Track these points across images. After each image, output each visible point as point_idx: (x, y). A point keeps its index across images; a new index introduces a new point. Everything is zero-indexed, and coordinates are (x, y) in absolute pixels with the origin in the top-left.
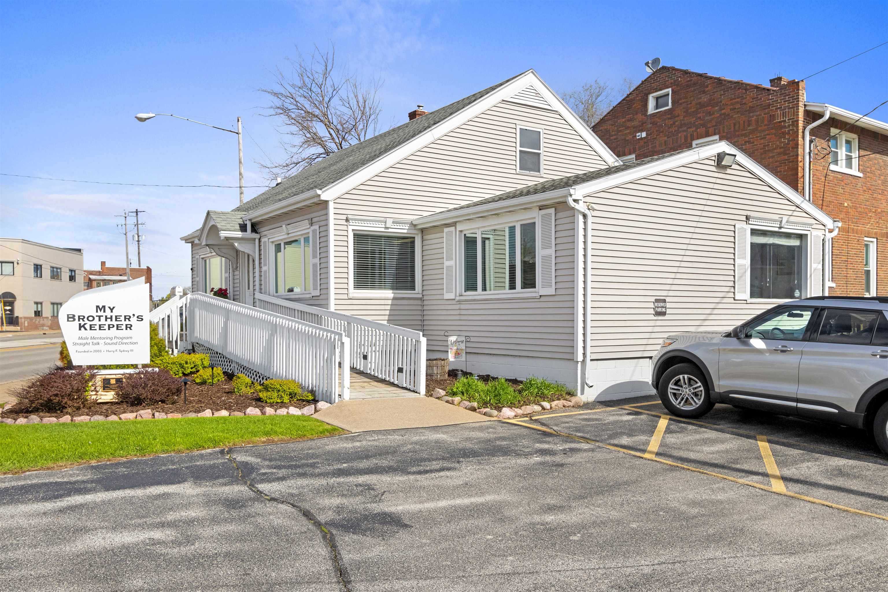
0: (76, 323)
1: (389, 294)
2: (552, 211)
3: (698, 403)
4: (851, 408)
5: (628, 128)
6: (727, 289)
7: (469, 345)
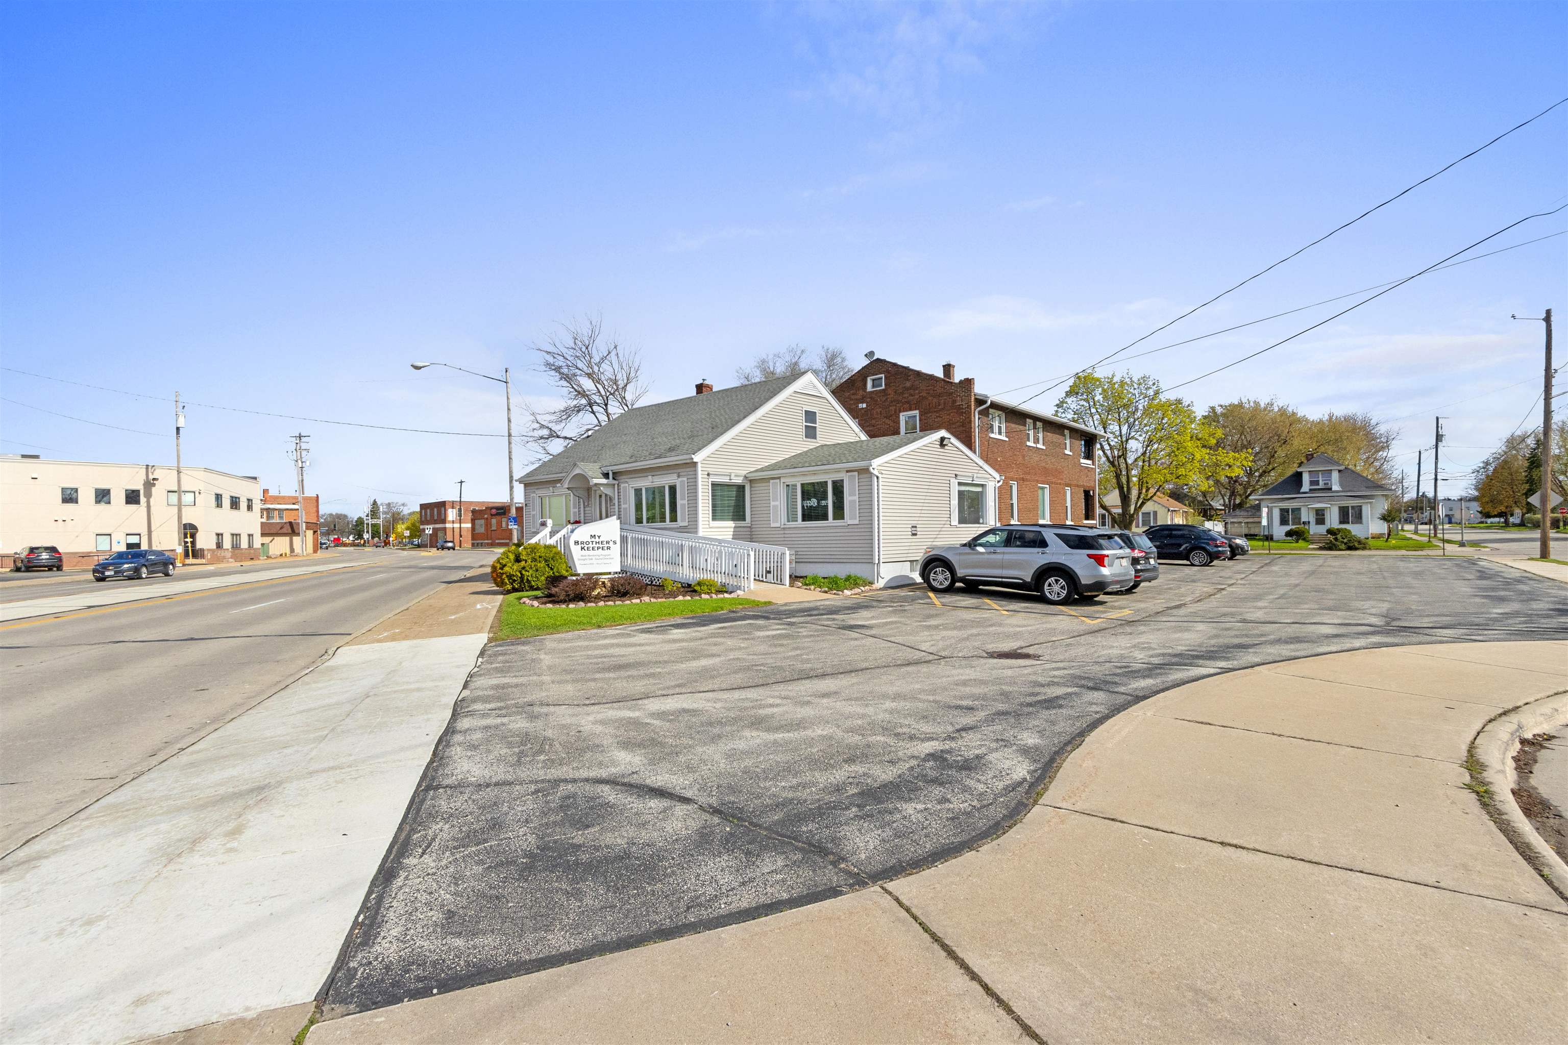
0: (579, 546)
1: (731, 524)
2: (856, 473)
3: (947, 583)
4: (1029, 580)
5: (851, 400)
6: (946, 519)
7: (797, 557)
